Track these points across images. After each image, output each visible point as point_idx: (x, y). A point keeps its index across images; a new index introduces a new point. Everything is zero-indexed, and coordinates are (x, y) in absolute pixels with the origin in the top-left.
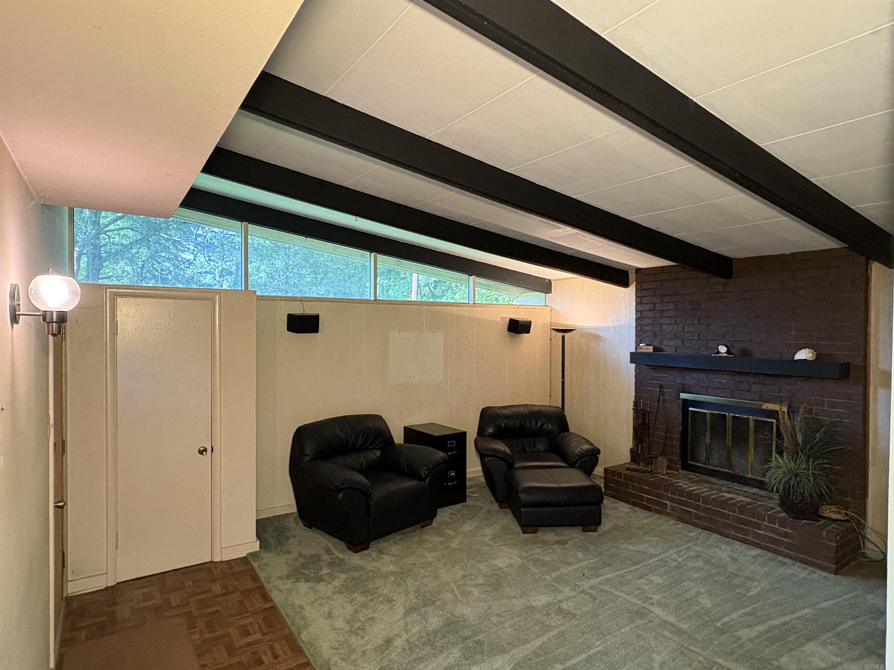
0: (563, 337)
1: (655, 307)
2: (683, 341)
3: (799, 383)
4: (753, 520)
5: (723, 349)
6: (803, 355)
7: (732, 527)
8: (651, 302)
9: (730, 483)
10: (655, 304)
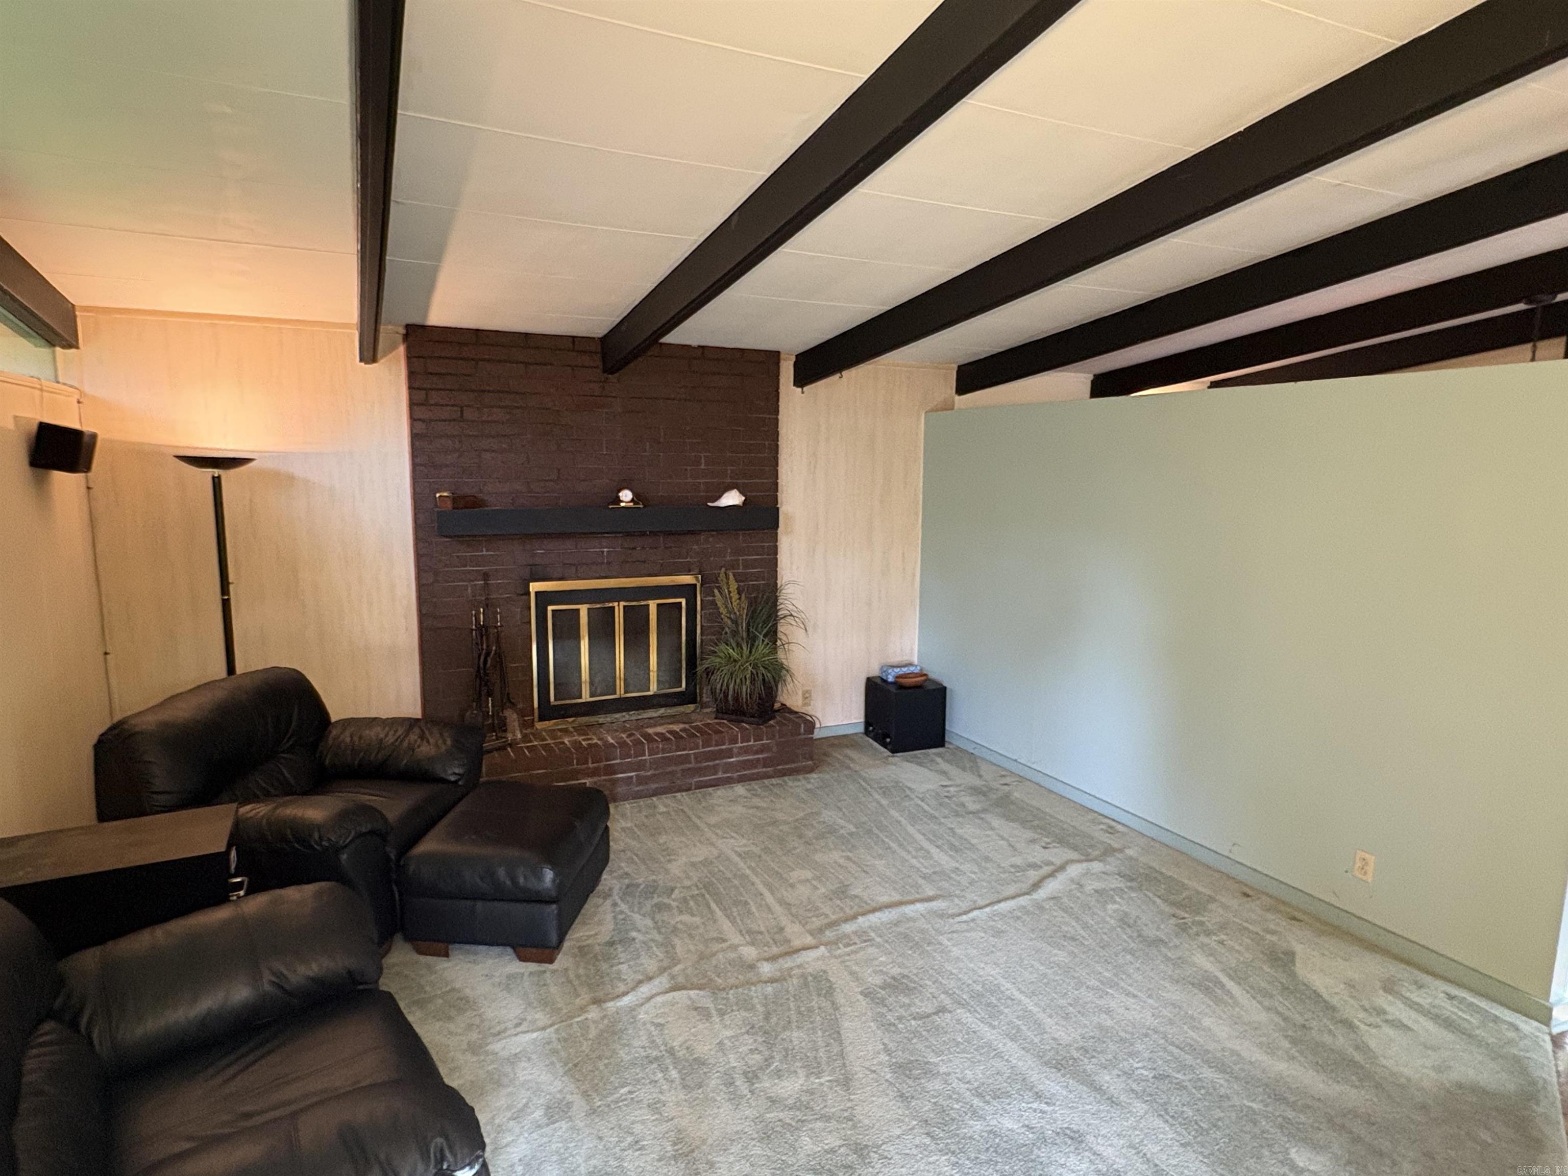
0: (217, 483)
1: (462, 412)
2: (528, 483)
3: (711, 539)
4: (723, 747)
5: (626, 496)
6: (732, 498)
7: (698, 771)
8: (452, 402)
9: (624, 714)
10: (462, 408)
